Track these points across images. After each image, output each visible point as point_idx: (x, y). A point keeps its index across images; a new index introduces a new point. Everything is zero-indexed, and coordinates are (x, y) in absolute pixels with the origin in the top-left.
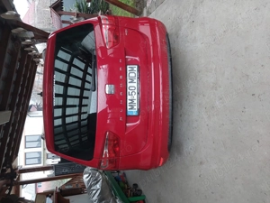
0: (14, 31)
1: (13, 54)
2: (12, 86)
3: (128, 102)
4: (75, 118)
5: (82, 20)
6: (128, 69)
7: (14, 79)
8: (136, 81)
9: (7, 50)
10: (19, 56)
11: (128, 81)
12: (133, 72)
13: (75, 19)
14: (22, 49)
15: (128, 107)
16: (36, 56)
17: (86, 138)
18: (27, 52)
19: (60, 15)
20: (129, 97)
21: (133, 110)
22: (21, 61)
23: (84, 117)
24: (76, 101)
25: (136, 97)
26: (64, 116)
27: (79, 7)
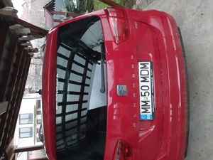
0: (11, 27)
1: (11, 49)
2: (10, 78)
3: (141, 104)
4: (75, 116)
5: (71, 18)
6: (140, 66)
7: (11, 71)
8: (149, 79)
9: (5, 46)
10: (16, 51)
11: (141, 79)
12: (145, 70)
13: (65, 18)
14: (19, 44)
15: (142, 110)
16: (30, 51)
17: (84, 136)
18: (23, 47)
19: (52, 14)
20: (142, 99)
21: (147, 113)
22: (18, 55)
23: (84, 113)
24: (77, 98)
25: (149, 98)
26: (64, 114)
27: (67, 8)
